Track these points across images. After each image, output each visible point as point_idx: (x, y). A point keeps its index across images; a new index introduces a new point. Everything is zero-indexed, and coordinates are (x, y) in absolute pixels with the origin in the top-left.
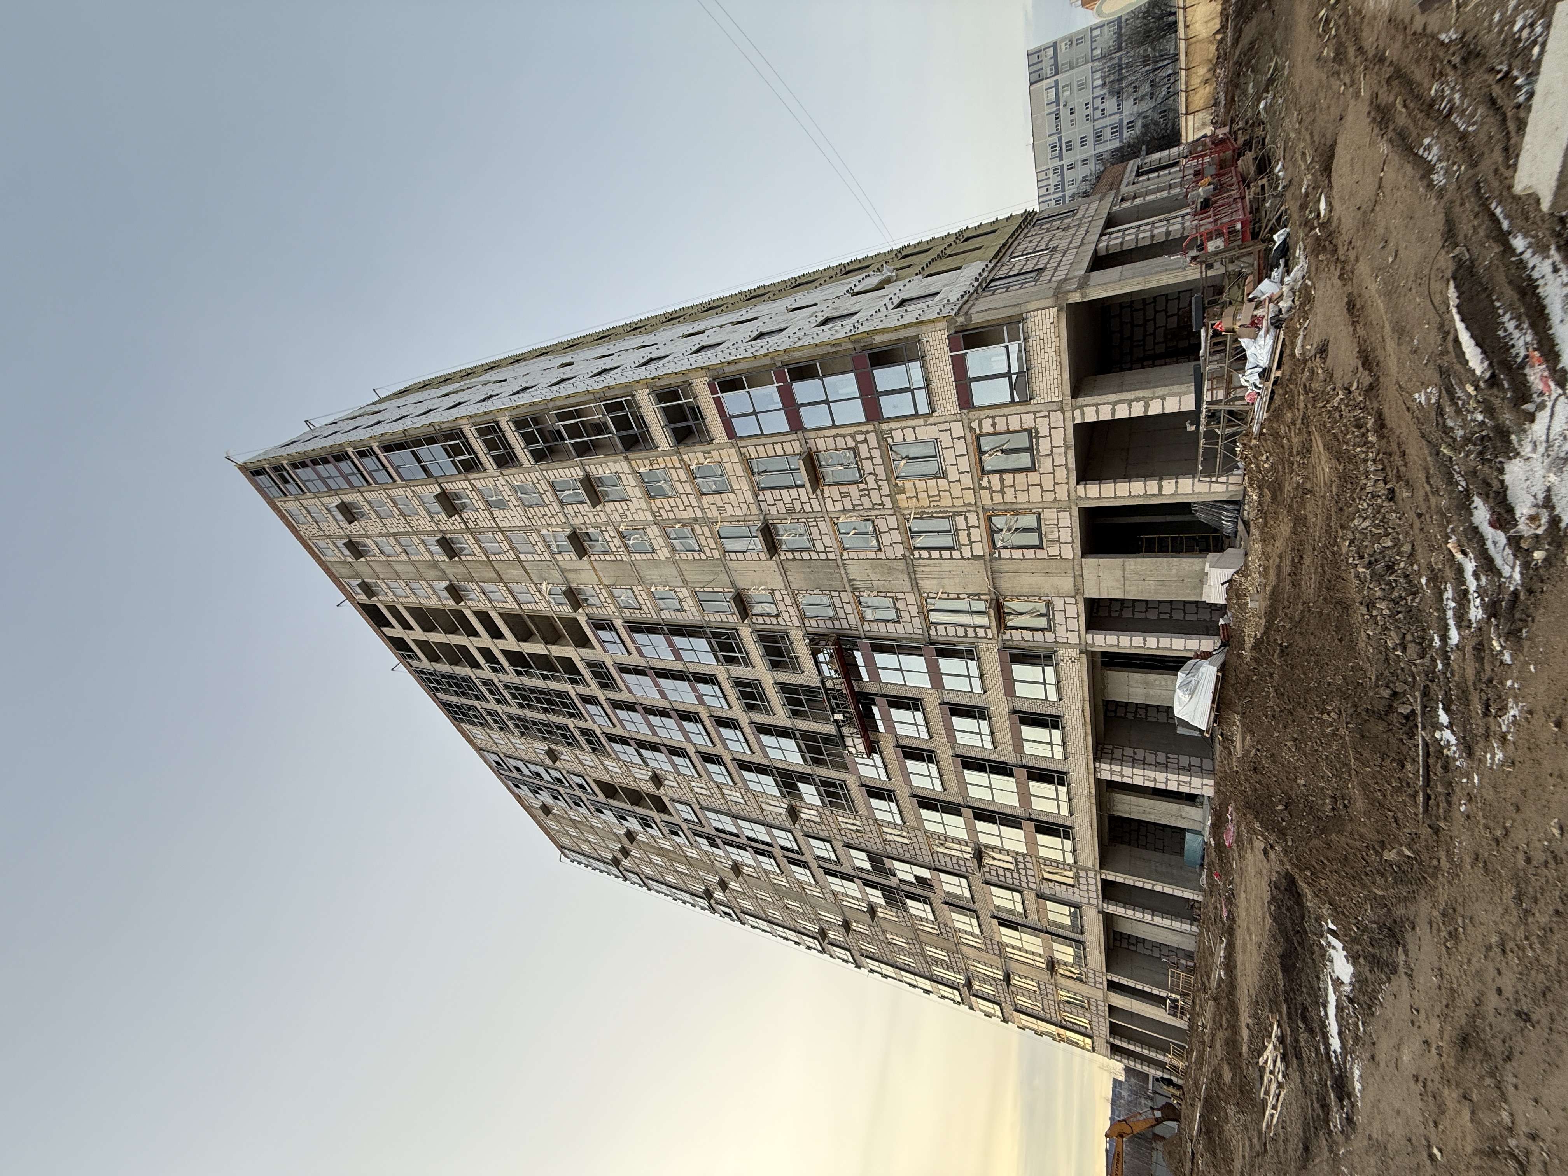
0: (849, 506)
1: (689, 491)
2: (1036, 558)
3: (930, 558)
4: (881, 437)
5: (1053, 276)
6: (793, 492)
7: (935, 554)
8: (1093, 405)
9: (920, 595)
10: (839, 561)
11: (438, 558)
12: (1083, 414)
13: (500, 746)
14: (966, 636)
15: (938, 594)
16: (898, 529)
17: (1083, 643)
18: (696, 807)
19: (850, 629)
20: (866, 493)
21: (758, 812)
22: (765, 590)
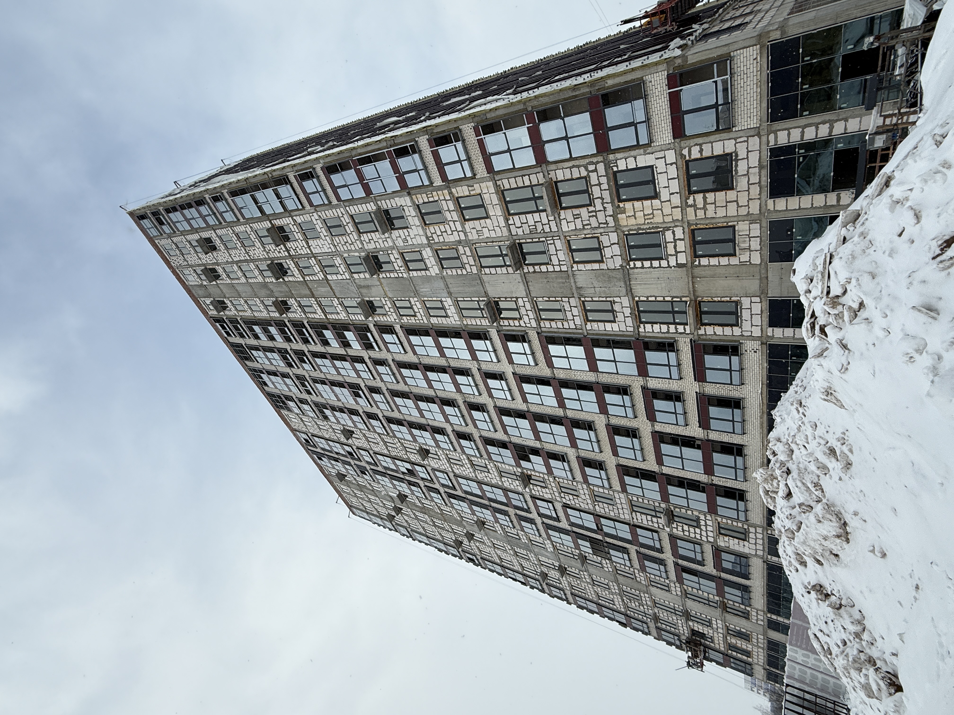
0: (579, 226)
1: (456, 218)
2: (729, 265)
3: (643, 267)
4: (607, 167)
6: (536, 215)
7: (647, 264)
8: (785, 129)
9: (633, 299)
10: (570, 272)
11: (267, 280)
12: (776, 138)
13: (308, 428)
14: (668, 332)
15: (647, 297)
16: (618, 244)
17: (764, 335)
18: (451, 475)
19: (576, 329)
20: (594, 214)
21: (498, 478)
22: (511, 298)
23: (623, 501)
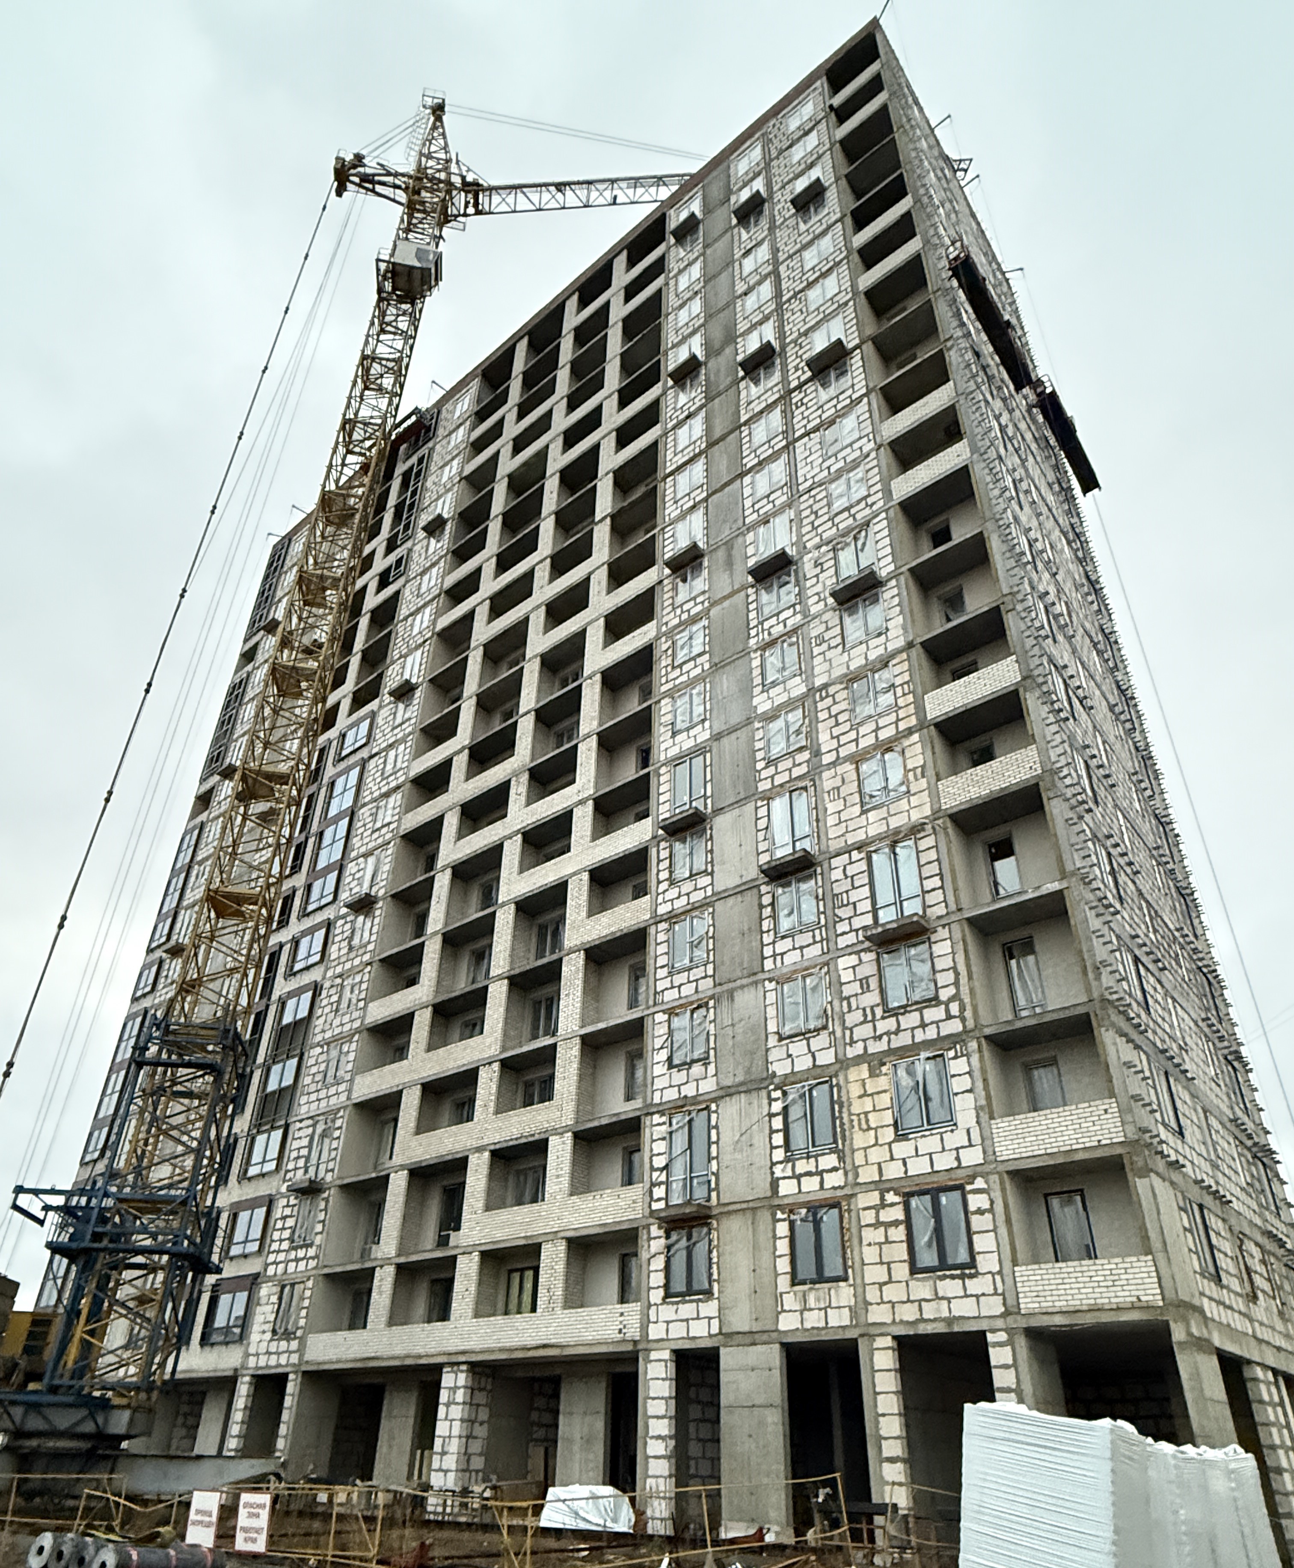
0: (847, 991)
1: (862, 744)
2: (777, 1275)
3: (771, 1115)
4: (954, 1039)
5: (1211, 1299)
6: (867, 906)
7: (777, 1123)
8: (1015, 1359)
9: (712, 1101)
10: (761, 976)
12: (1000, 1344)
13: (444, 442)
14: (653, 1169)
15: (716, 1127)
16: (814, 1065)
17: (651, 1346)
18: (364, 753)
19: (656, 993)
20: (869, 1018)
21: (363, 850)
22: (712, 862)
23: (333, 1101)
